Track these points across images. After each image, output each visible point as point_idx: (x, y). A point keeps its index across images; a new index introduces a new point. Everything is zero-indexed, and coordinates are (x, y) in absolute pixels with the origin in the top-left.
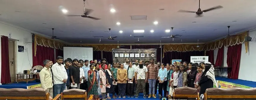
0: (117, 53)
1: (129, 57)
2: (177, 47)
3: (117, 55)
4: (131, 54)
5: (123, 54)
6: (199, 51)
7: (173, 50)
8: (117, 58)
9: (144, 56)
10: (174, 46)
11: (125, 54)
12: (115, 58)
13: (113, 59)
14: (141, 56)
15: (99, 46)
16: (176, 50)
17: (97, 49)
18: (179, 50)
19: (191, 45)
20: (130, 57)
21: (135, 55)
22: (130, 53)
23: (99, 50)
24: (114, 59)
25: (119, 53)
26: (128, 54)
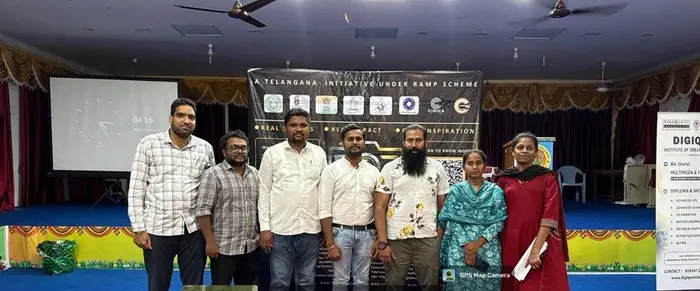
0: (277, 90)
1: (340, 113)
2: (513, 93)
3: (273, 103)
4: (346, 99)
5: (308, 98)
6: (593, 109)
7: (496, 105)
8: (274, 115)
9: (416, 111)
10: (501, 89)
11: (319, 98)
12: (268, 116)
13: (255, 124)
14: (402, 111)
15: (213, 84)
16: (510, 106)
17: (206, 98)
18: (518, 106)
19: (563, 89)
20: (345, 112)
21: (367, 104)
22: (340, 92)
23: (215, 101)
24: (260, 124)
25: (286, 93)
26: (334, 100)
